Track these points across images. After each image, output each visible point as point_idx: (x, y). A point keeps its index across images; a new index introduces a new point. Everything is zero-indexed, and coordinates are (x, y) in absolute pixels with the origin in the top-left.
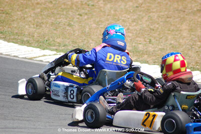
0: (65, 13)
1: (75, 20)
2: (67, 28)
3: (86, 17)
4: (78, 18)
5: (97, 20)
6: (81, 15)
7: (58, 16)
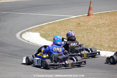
0: (81, 32)
1: (85, 35)
2: (82, 38)
3: (89, 34)
4: (86, 34)
5: (94, 35)
6: (87, 33)
7: (78, 34)
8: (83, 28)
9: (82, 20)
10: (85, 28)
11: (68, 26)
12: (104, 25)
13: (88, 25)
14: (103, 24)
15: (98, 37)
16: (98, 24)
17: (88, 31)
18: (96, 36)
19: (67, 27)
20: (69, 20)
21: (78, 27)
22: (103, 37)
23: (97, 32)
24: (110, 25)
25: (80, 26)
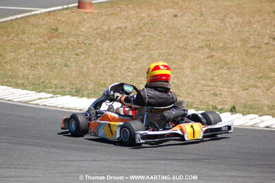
8: (65, 42)
9: (63, 19)
10: (73, 41)
11: (24, 37)
12: (122, 32)
13: (79, 32)
14: (120, 31)
15: (107, 64)
16: (106, 30)
17: (80, 50)
18: (101, 62)
19: (21, 40)
20: (29, 20)
21: (54, 37)
22: (119, 65)
23: (102, 51)
24: (137, 33)
25: (57, 36)
